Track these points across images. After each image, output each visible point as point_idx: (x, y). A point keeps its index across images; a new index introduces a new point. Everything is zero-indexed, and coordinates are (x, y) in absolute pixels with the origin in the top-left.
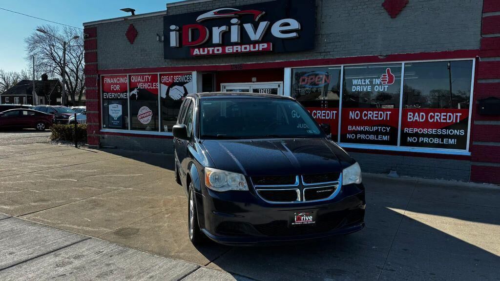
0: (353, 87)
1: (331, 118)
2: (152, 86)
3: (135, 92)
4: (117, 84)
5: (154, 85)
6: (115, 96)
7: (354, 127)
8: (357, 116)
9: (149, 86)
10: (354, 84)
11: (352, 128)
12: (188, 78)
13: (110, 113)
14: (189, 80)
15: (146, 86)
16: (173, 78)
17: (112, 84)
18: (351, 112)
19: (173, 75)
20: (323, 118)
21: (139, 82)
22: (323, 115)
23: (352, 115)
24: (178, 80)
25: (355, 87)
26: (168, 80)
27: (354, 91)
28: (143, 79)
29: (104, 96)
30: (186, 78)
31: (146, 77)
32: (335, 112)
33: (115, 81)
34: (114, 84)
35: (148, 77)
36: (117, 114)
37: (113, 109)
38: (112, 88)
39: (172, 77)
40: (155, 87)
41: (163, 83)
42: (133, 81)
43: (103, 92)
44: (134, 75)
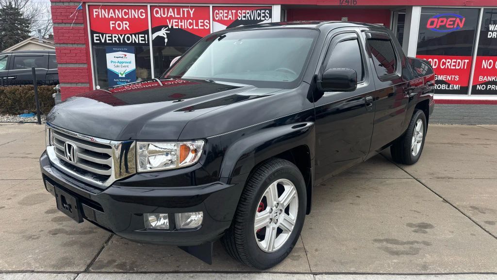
0: (489, 33)
1: (462, 68)
2: (197, 25)
3: (162, 33)
4: (122, 20)
5: (200, 24)
6: (119, 39)
7: (486, 77)
8: (490, 66)
9: (191, 24)
10: (490, 30)
11: (483, 78)
12: (262, 15)
13: (110, 66)
14: (263, 17)
15: (184, 25)
16: (236, 13)
17: (112, 19)
18: (484, 61)
19: (237, 8)
20: (452, 68)
21: (171, 18)
22: (453, 64)
23: (485, 64)
24: (244, 17)
25: (491, 33)
26: (227, 17)
27: (491, 37)
28: (179, 13)
29: (95, 38)
30: (259, 15)
31: (186, 10)
32: (467, 61)
33: (119, 14)
34: (116, 20)
35: (188, 12)
36: (124, 69)
37: (116, 60)
38: (111, 26)
39: (234, 11)
40: (201, 26)
41: (218, 21)
42: (158, 16)
43: (93, 33)
44: (160, 7)
